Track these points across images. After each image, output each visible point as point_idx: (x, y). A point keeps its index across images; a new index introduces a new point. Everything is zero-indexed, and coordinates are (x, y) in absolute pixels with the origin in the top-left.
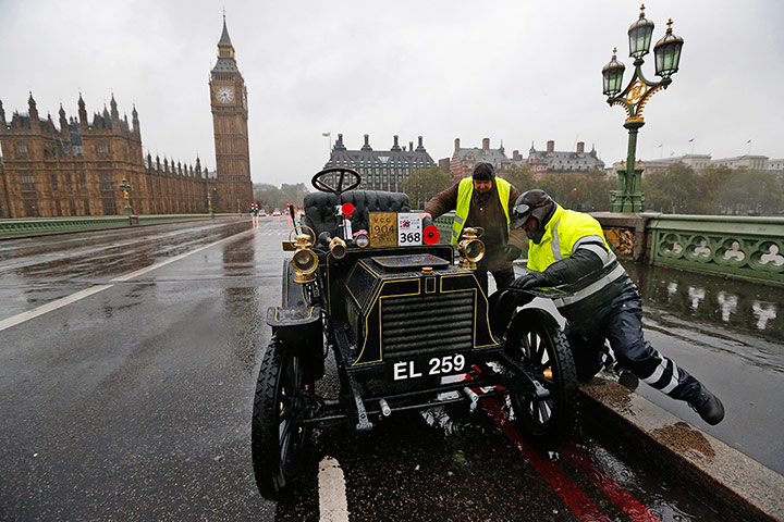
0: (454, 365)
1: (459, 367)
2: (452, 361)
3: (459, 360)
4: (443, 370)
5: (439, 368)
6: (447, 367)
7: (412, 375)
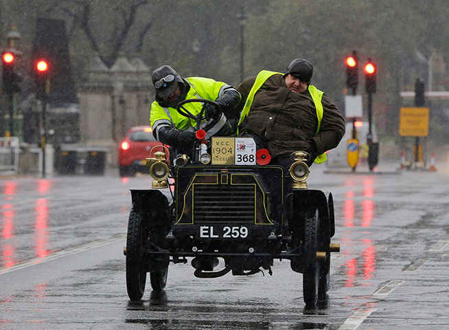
0: (240, 234)
1: (244, 235)
2: (239, 230)
3: (244, 230)
4: (233, 235)
5: (230, 234)
6: (235, 234)
7: (212, 236)
